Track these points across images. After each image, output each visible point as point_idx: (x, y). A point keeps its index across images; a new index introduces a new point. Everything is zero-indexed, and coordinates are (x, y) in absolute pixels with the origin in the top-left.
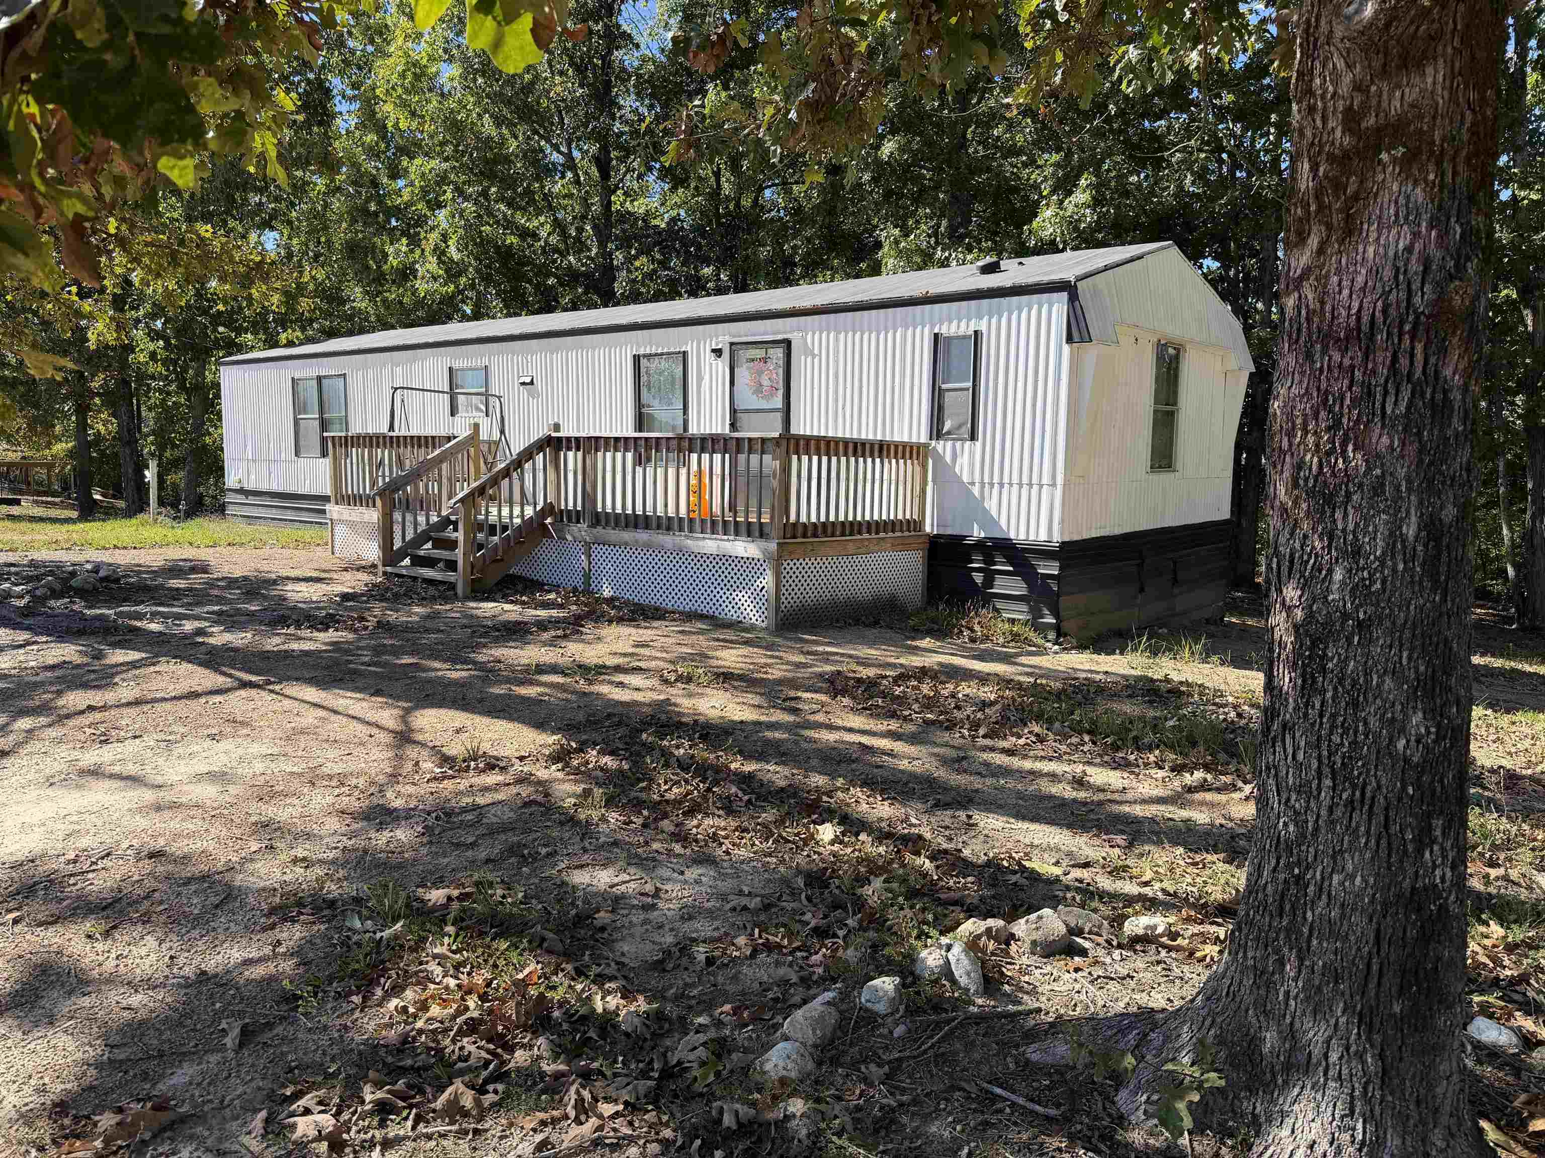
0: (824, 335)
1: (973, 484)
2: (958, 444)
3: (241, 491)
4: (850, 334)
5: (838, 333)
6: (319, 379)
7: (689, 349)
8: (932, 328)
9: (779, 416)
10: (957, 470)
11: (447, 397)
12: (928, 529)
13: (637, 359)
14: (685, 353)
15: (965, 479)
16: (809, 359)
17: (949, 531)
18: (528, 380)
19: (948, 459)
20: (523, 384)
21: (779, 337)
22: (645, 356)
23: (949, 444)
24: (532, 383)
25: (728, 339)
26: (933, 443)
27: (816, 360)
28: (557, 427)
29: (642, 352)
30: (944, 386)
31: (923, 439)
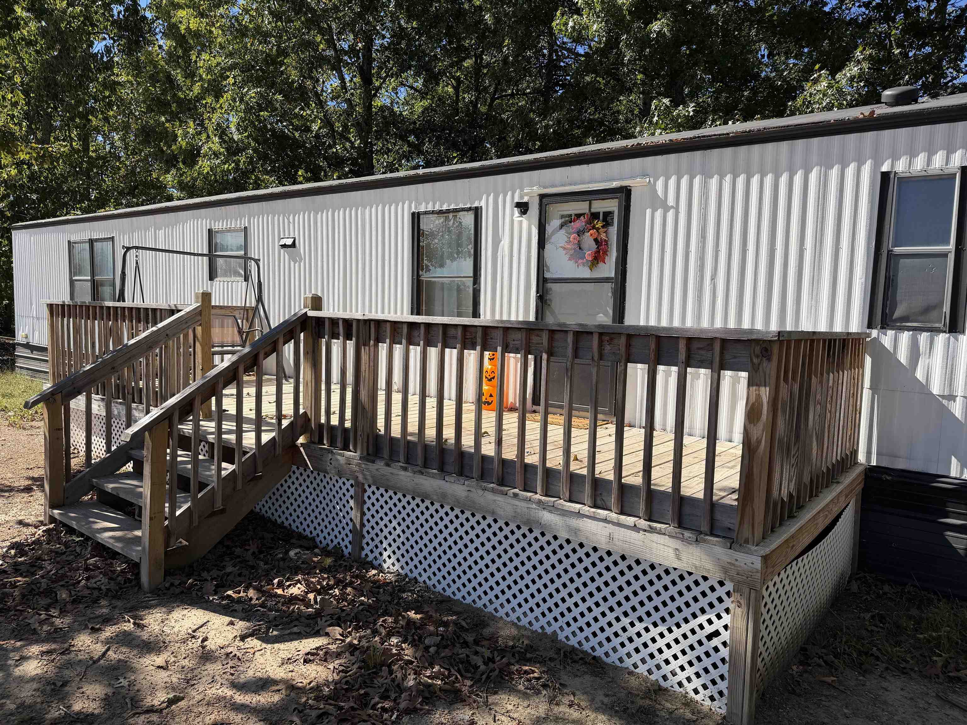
0: (684, 181)
1: (952, 398)
2: (923, 337)
3: (27, 346)
4: (728, 178)
5: (707, 175)
6: (91, 242)
7: (483, 204)
8: (877, 164)
9: (607, 290)
10: (920, 374)
11: (206, 259)
12: (861, 457)
13: (416, 218)
14: (477, 212)
15: (936, 389)
16: (659, 214)
17: (901, 465)
18: (289, 242)
19: (903, 356)
20: (284, 246)
21: (615, 184)
22: (426, 213)
23: (905, 337)
24: (293, 245)
25: (537, 190)
26: (874, 333)
27: (670, 215)
28: (317, 303)
29: (422, 209)
30: (898, 250)
31: (855, 327)
